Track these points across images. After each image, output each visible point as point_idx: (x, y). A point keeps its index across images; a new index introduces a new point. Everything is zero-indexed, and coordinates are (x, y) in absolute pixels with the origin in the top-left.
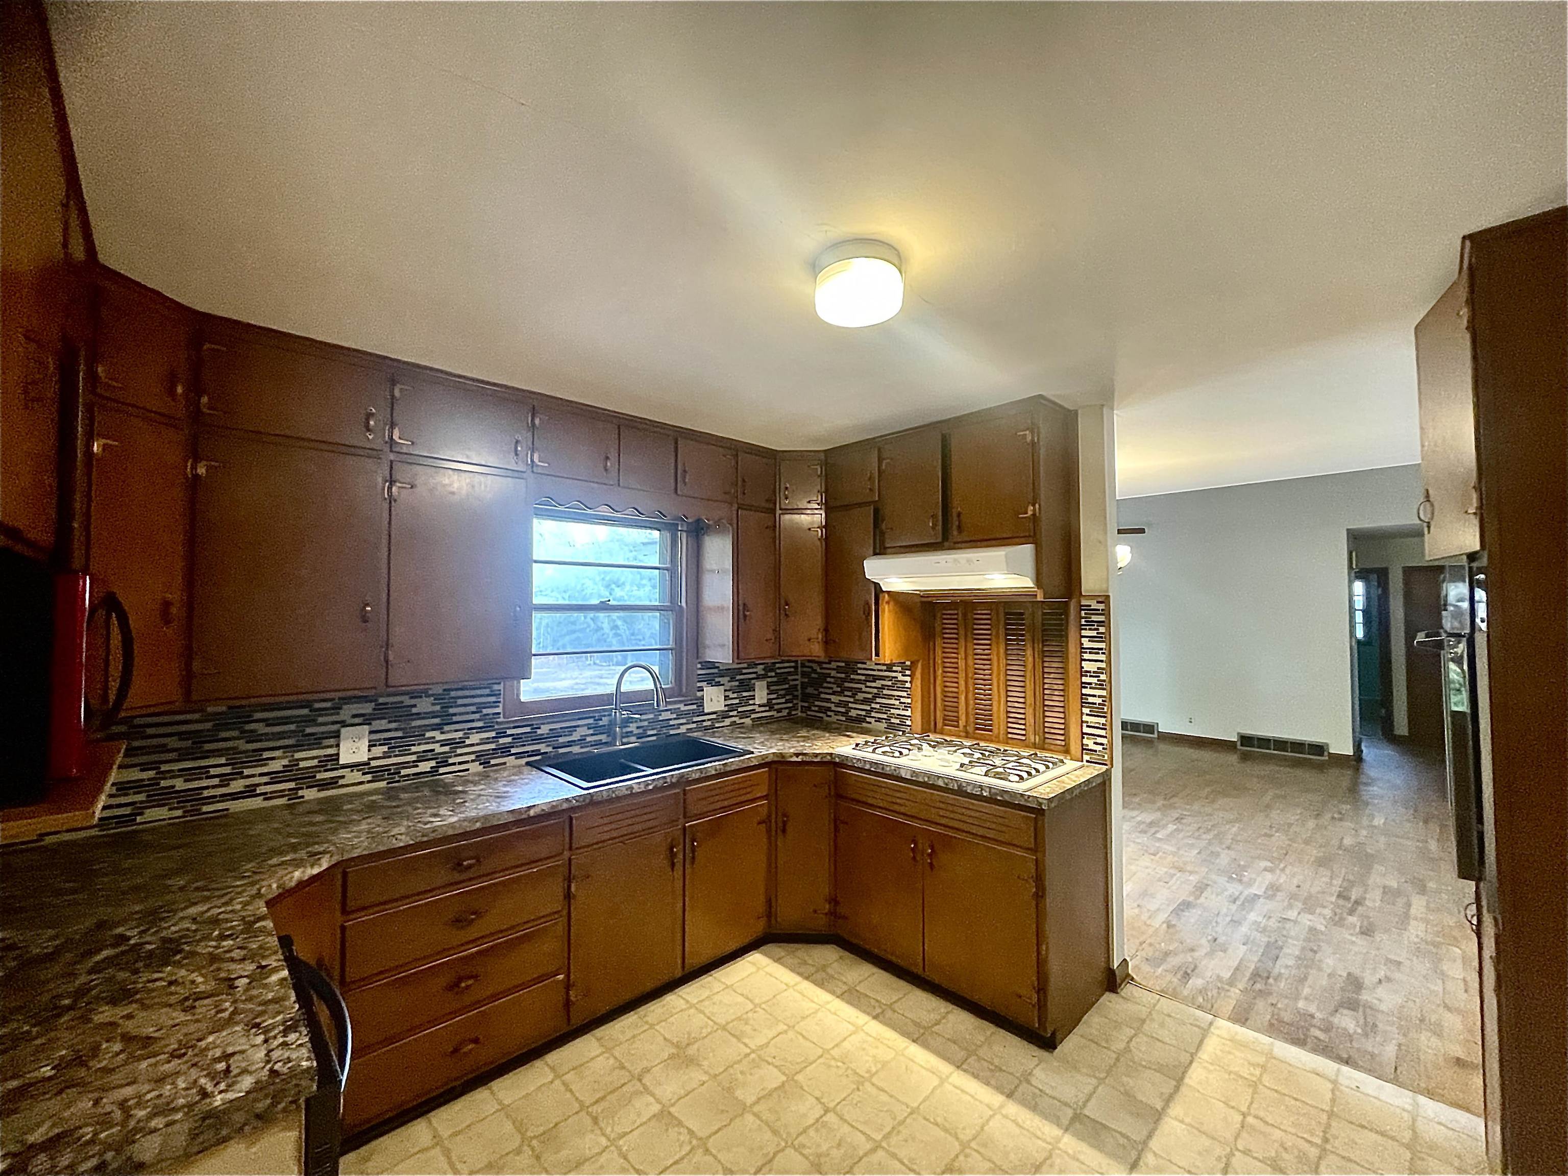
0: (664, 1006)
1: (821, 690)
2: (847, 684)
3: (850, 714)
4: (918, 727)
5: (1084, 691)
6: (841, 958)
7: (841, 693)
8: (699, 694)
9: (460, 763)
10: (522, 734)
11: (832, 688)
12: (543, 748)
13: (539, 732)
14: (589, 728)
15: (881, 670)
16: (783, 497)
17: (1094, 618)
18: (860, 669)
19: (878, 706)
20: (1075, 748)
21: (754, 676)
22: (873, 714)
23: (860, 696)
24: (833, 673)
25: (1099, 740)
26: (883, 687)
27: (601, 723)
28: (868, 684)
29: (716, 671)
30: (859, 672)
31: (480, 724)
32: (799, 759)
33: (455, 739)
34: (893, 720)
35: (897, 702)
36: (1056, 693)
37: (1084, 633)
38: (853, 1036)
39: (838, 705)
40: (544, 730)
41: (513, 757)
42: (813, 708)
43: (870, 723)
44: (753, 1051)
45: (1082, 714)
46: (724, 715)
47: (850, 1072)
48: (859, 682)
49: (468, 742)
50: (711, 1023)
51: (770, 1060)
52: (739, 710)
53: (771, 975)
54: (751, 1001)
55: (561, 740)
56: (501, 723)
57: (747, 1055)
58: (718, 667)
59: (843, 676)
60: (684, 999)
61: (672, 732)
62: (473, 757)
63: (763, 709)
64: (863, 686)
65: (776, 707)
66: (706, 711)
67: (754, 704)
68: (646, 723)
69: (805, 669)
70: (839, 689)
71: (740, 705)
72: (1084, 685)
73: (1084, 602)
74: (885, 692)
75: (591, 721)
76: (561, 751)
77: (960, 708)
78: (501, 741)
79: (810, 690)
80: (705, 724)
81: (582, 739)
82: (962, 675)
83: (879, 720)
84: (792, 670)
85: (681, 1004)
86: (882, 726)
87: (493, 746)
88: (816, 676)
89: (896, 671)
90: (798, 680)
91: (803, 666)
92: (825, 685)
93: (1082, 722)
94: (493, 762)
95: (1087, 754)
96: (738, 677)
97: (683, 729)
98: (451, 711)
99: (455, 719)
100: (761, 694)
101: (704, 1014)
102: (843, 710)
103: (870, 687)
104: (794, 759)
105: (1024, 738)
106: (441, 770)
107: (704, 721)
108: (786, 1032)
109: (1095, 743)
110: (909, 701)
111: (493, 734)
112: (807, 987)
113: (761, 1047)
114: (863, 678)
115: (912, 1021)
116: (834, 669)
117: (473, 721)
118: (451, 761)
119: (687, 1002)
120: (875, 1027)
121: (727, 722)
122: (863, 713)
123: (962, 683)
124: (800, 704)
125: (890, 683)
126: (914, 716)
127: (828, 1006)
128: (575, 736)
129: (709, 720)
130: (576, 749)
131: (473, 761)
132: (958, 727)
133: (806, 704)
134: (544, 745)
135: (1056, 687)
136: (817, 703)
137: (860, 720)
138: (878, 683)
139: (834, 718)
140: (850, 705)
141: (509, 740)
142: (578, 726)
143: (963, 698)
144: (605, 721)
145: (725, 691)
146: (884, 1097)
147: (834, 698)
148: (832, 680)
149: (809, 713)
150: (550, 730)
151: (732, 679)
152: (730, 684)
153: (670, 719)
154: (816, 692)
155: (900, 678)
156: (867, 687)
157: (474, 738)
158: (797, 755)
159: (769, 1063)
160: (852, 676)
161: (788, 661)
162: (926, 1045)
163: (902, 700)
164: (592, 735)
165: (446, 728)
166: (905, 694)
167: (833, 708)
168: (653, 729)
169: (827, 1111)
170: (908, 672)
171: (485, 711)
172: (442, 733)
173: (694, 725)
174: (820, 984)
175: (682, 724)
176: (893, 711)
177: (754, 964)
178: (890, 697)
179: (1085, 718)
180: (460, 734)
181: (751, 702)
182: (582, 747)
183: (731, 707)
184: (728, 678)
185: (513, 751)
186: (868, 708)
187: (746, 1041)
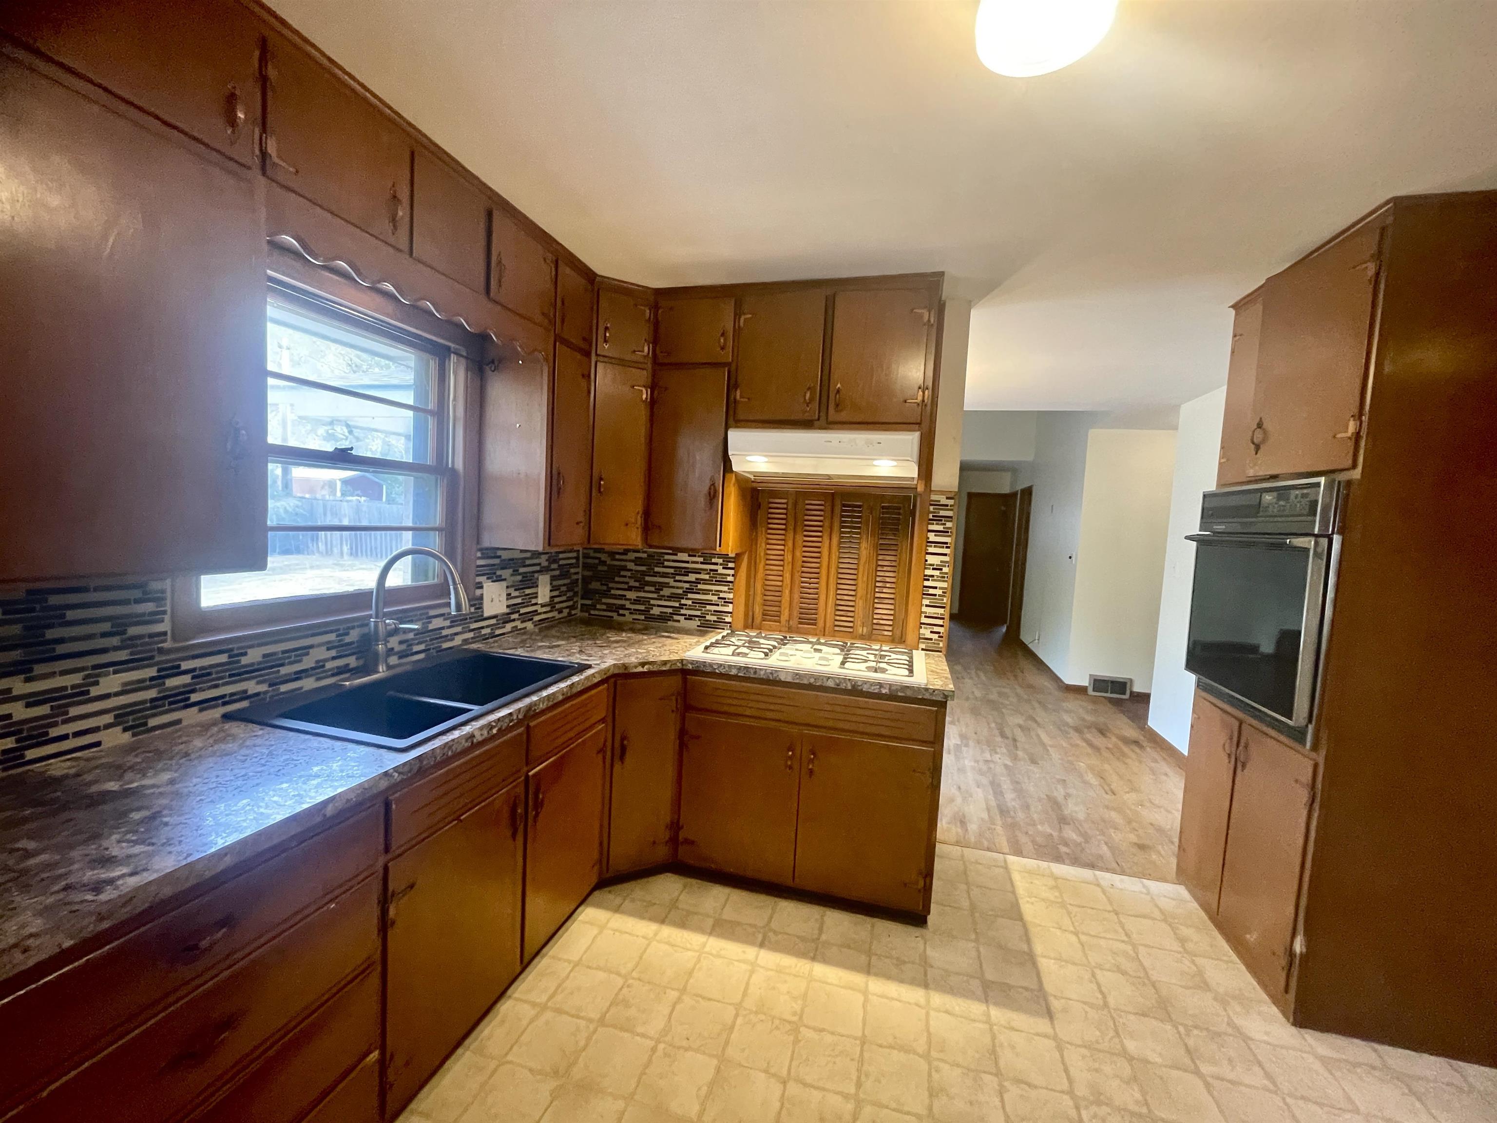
0: (503, 1022)
1: (611, 585)
2: (647, 578)
3: (652, 612)
4: (740, 623)
5: (926, 583)
6: (685, 887)
7: (638, 589)
8: (478, 592)
9: (78, 734)
10: (212, 666)
11: (627, 583)
12: (252, 687)
13: (244, 661)
14: (328, 649)
15: (697, 563)
16: (601, 340)
17: (942, 513)
18: (668, 561)
19: (690, 602)
20: (911, 637)
21: (538, 568)
22: (683, 612)
23: (666, 592)
24: (631, 566)
25: (936, 629)
26: (698, 581)
27: (347, 639)
28: (678, 578)
29: (497, 561)
30: (666, 563)
31: (123, 655)
32: (646, 669)
33: (65, 688)
34: (708, 617)
35: (715, 598)
36: (888, 585)
37: (931, 527)
38: (754, 976)
39: (637, 601)
40: (254, 656)
41: (195, 709)
42: (598, 606)
43: (679, 621)
44: (658, 1041)
45: (922, 605)
46: (505, 619)
47: (777, 1022)
48: (665, 575)
49: (94, 691)
50: (583, 1023)
51: (685, 1043)
52: (522, 611)
53: (621, 932)
54: (618, 974)
55: (284, 670)
56: (169, 651)
57: (654, 1050)
58: (499, 557)
59: (644, 568)
60: (525, 1001)
61: (445, 645)
62: (108, 718)
63: (544, 609)
64: (671, 581)
65: (557, 606)
66: (486, 615)
67: (536, 604)
68: (411, 636)
69: (589, 561)
70: (637, 584)
71: (522, 605)
72: (927, 578)
73: (934, 497)
74: (700, 586)
75: (332, 637)
76: (283, 688)
77: (783, 601)
78: (171, 682)
79: (595, 585)
80: (484, 632)
81: (320, 665)
82: (788, 568)
83: (690, 618)
84: (574, 561)
85: (527, 1011)
86: (696, 623)
87: (152, 693)
88: (605, 568)
89: (716, 564)
90: (578, 573)
91: (586, 556)
92: (617, 579)
93: (922, 612)
94: (152, 722)
95: (923, 643)
96: (522, 570)
97: (458, 641)
98: (50, 634)
99: (61, 649)
100: (544, 593)
101: (567, 1013)
102: (642, 607)
103: (680, 581)
104: (640, 669)
105: (851, 630)
106: (30, 754)
107: (482, 628)
108: (679, 1000)
109: (931, 632)
110: (731, 596)
111: (152, 672)
112: (668, 932)
113: (666, 1031)
114: (672, 571)
115: (798, 937)
116: (630, 561)
117: (104, 651)
118: (54, 732)
119: (534, 1005)
120: (768, 958)
121: (509, 627)
122: (670, 610)
123: (787, 575)
124: (580, 602)
125: (707, 577)
126: (734, 611)
127: (707, 949)
128: (308, 663)
129: (487, 626)
130: (309, 684)
131: (107, 726)
132: (779, 622)
133: (589, 602)
134: (253, 682)
135: (888, 580)
136: (604, 600)
137: (664, 618)
138: (692, 577)
139: (629, 618)
140: (652, 602)
141: (186, 679)
142: (311, 647)
143: (787, 592)
144: (354, 636)
145: (507, 587)
146: (829, 1038)
147: (632, 595)
148: (629, 574)
149: (592, 612)
150: (264, 656)
151: (516, 572)
152: (513, 578)
153: (443, 628)
154: (605, 588)
155: (721, 570)
156: (675, 581)
157: (111, 682)
158: (643, 664)
159: (687, 1049)
160: (656, 569)
161: (570, 551)
162: (825, 961)
163: (722, 595)
164: (334, 658)
165: (39, 669)
166: (725, 589)
167: (628, 605)
168: (419, 643)
169: (784, 1083)
170: (731, 565)
171: (132, 631)
172: (28, 680)
173: (471, 635)
174: (682, 924)
175: (456, 634)
176: (708, 607)
177: (591, 923)
178: (706, 592)
179: (924, 609)
180: (76, 679)
181: (534, 601)
182: (318, 679)
183: (513, 608)
184: (511, 571)
185: (194, 697)
186: (677, 605)
187: (640, 1029)
